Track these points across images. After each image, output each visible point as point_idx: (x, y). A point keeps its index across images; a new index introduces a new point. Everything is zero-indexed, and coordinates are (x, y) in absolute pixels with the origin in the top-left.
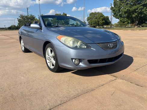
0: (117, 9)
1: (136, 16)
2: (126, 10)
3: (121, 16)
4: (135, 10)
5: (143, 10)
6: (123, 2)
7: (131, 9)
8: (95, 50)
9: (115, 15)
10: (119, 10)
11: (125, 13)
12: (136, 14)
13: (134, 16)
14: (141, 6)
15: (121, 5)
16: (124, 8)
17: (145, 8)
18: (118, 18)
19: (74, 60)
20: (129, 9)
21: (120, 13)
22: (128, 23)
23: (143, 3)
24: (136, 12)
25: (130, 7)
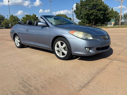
0: (79, 12)
1: (93, 18)
2: (85, 13)
3: (82, 18)
4: (92, 13)
5: (98, 14)
6: (83, 7)
7: (89, 13)
8: (100, 40)
9: (78, 17)
10: (81, 13)
11: (85, 15)
12: (93, 16)
13: (91, 18)
14: (96, 10)
15: (82, 9)
16: (84, 12)
17: (99, 12)
18: (80, 20)
19: (87, 49)
20: (88, 12)
21: (81, 15)
22: (87, 23)
23: (97, 8)
24: (93, 15)
25: (88, 11)
